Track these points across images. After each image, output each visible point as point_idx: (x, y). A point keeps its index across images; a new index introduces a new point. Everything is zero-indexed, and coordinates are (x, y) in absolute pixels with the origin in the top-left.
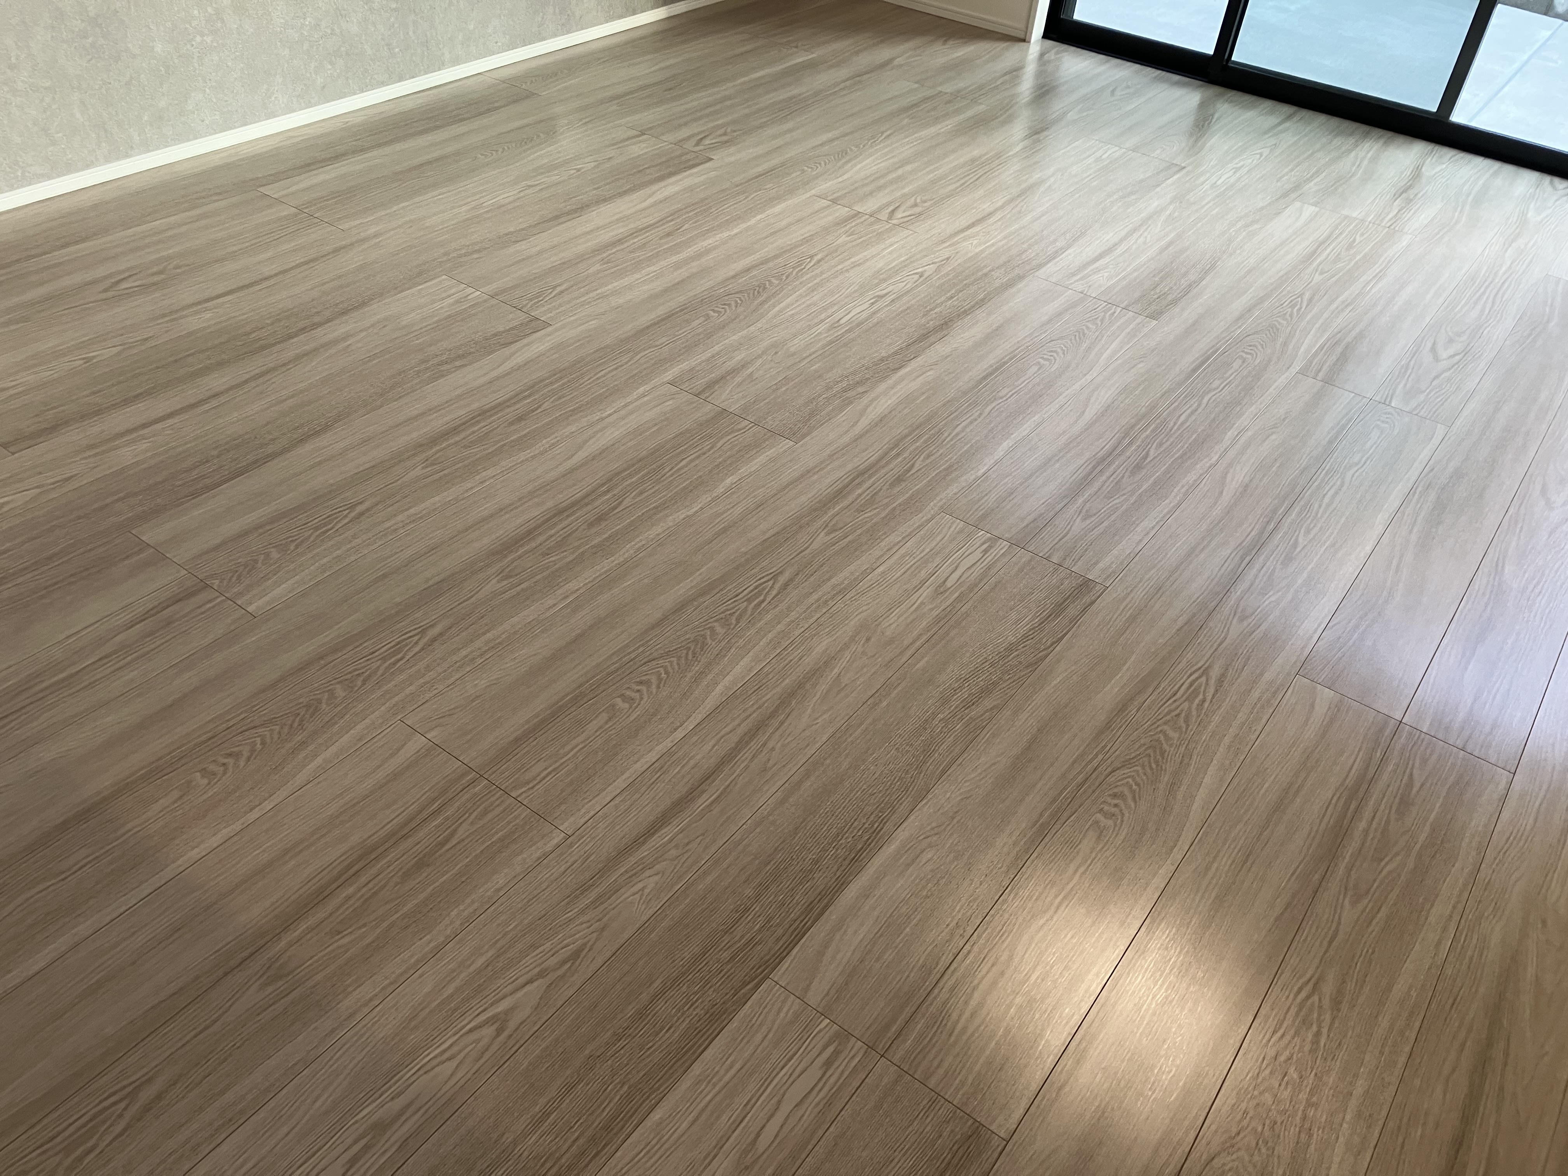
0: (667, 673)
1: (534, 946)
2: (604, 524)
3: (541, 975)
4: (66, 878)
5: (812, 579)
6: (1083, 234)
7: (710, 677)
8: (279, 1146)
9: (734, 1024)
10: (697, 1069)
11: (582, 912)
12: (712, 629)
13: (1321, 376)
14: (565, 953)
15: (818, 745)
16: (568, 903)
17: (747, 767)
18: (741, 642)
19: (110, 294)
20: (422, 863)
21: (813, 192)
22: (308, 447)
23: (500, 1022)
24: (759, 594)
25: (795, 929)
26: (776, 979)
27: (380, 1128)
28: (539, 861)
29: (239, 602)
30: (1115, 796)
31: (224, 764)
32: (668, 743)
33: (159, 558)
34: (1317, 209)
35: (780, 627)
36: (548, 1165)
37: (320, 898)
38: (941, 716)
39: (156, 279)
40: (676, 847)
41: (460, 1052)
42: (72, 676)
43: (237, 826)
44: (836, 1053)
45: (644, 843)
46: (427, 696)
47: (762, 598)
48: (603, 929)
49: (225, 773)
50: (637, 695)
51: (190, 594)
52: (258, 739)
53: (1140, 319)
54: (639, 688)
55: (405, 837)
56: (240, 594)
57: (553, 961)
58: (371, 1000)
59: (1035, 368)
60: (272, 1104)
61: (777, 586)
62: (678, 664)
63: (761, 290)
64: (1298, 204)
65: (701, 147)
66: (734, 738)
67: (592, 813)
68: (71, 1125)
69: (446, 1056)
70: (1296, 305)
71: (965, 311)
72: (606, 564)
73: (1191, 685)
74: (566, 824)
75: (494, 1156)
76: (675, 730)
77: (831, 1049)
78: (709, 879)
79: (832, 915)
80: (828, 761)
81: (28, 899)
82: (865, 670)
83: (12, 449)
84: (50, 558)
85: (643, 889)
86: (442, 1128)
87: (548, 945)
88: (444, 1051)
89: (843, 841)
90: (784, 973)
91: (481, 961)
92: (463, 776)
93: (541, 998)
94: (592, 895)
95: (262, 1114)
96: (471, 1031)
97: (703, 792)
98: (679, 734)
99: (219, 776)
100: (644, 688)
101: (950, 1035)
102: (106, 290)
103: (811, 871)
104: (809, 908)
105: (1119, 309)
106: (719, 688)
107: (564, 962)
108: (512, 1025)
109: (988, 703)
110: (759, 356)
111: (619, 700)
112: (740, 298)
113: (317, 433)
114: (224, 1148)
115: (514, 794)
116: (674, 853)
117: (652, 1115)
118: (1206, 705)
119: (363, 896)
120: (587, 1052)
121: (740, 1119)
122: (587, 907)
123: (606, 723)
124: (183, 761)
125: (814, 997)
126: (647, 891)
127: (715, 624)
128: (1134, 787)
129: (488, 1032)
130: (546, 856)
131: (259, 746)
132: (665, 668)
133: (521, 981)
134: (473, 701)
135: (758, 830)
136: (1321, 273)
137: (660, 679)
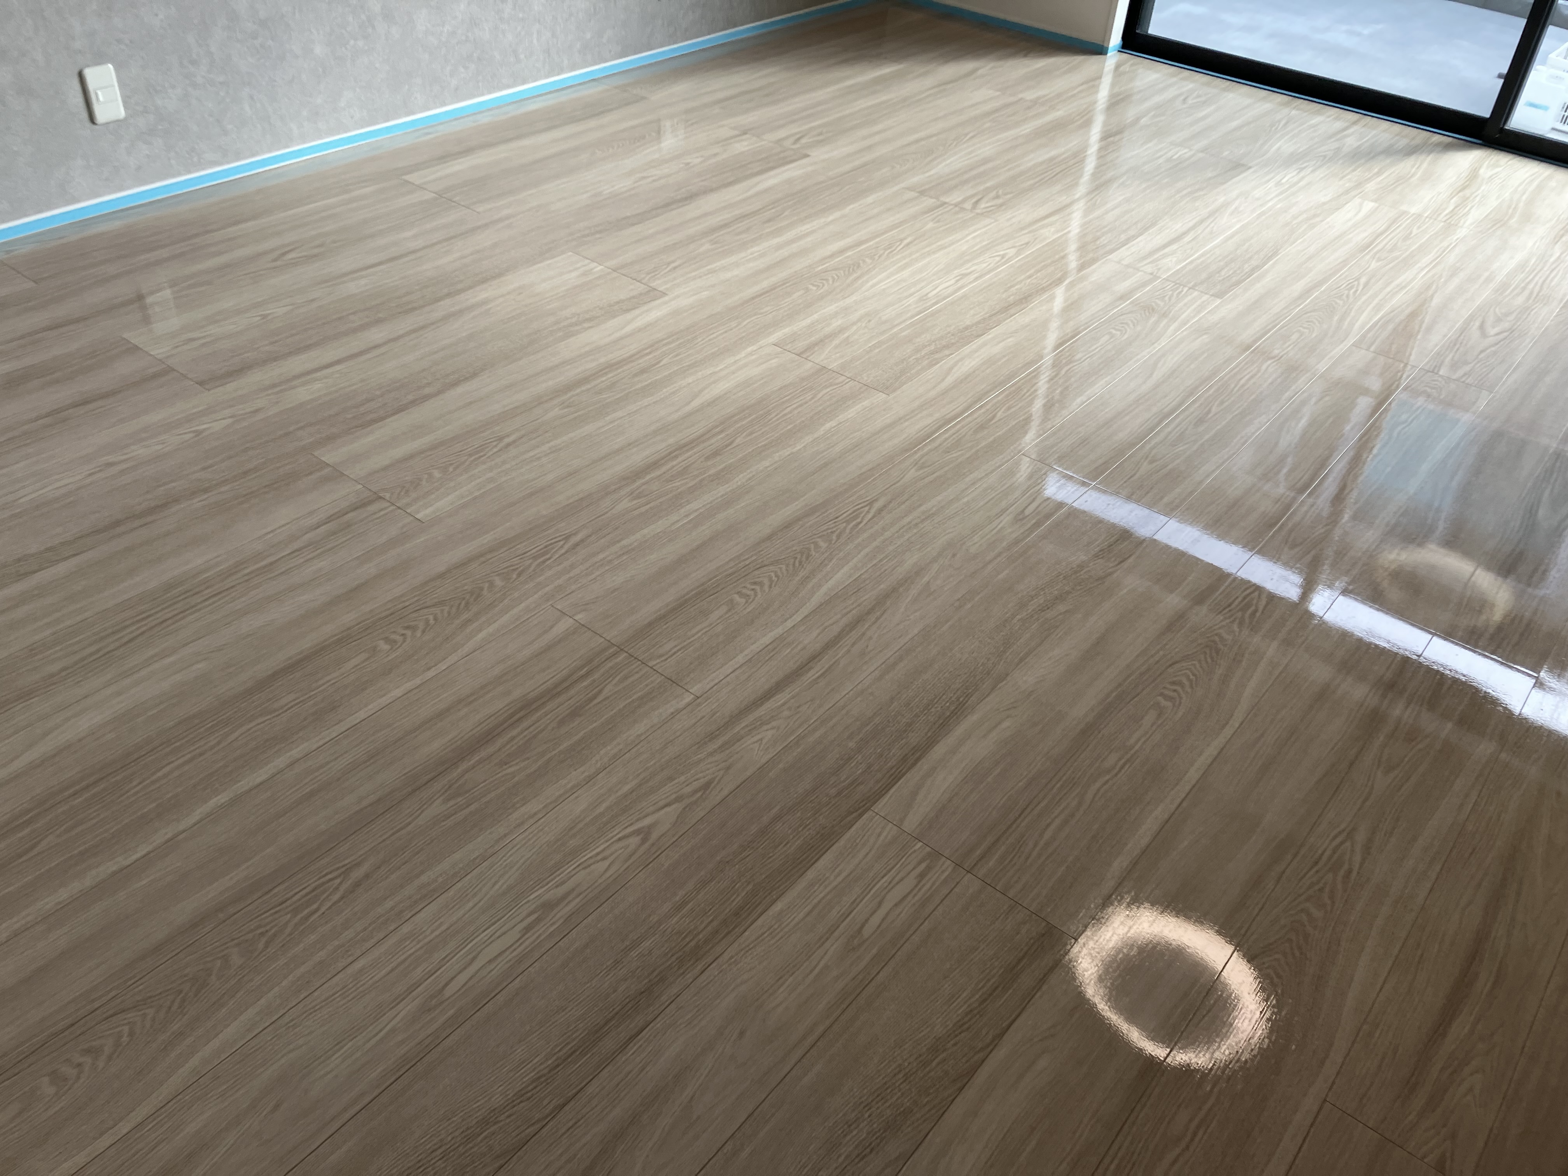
0: (777, 576)
1: (671, 779)
2: (718, 458)
3: (678, 800)
4: (279, 715)
5: (903, 506)
6: (1153, 224)
7: (815, 581)
8: (467, 916)
9: (842, 842)
10: (811, 874)
11: (711, 754)
12: (816, 544)
13: (1374, 347)
14: (696, 785)
15: (910, 636)
16: (699, 748)
17: (849, 651)
18: (841, 554)
19: (279, 263)
20: (574, 713)
21: (902, 185)
22: (460, 390)
23: (645, 834)
24: (857, 517)
25: (892, 775)
26: (876, 811)
27: (548, 906)
28: (673, 715)
29: (408, 511)
30: (1174, 683)
31: (403, 635)
32: (779, 631)
33: (336, 475)
34: (1377, 205)
35: (875, 544)
36: (688, 940)
37: (490, 737)
38: (1018, 617)
39: (316, 251)
40: (789, 709)
41: (611, 854)
42: (271, 564)
43: (418, 681)
44: (929, 868)
45: (762, 704)
46: (573, 587)
47: (859, 520)
48: (728, 768)
49: (404, 641)
50: (752, 593)
51: (363, 505)
52: (431, 617)
53: (1205, 297)
54: (753, 587)
55: (559, 694)
56: (409, 505)
57: (688, 789)
58: (535, 814)
59: (1106, 337)
60: (459, 885)
61: (873, 511)
62: (787, 570)
63: (855, 268)
64: (1357, 200)
65: (797, 146)
66: (836, 629)
67: (717, 681)
68: (296, 894)
69: (599, 857)
70: (1352, 288)
71: (1043, 288)
72: (722, 490)
73: (1245, 598)
74: (695, 688)
75: (643, 931)
76: (786, 620)
77: (923, 865)
78: (818, 734)
79: (924, 765)
80: (920, 649)
81: (249, 730)
82: (951, 579)
83: (207, 387)
84: (246, 473)
85: (761, 740)
86: (599, 910)
87: (682, 778)
88: (598, 854)
89: (933, 710)
90: (883, 805)
91: (626, 788)
92: (605, 649)
93: (678, 817)
94: (719, 742)
95: (451, 893)
96: (620, 839)
97: (811, 668)
98: (789, 624)
99: (399, 644)
100: (758, 588)
101: (1028, 858)
102: (275, 260)
103: (905, 731)
104: (904, 759)
105: (1186, 289)
106: (824, 589)
107: (695, 792)
108: (654, 836)
109: (1062, 608)
110: (854, 324)
111: (736, 597)
112: (837, 275)
113: (466, 379)
114: (422, 915)
115: (650, 664)
116: (786, 713)
117: (773, 907)
118: (1258, 614)
119: (525, 736)
120: (718, 858)
121: (847, 913)
122: (715, 751)
123: (726, 613)
124: (368, 631)
125: (911, 823)
126: (764, 741)
127: (818, 540)
128: (1191, 677)
129: (635, 841)
130: (678, 711)
131: (432, 622)
132: (776, 572)
133: (662, 803)
134: (612, 593)
135: (859, 699)
136: (1379, 260)
137: (771, 581)
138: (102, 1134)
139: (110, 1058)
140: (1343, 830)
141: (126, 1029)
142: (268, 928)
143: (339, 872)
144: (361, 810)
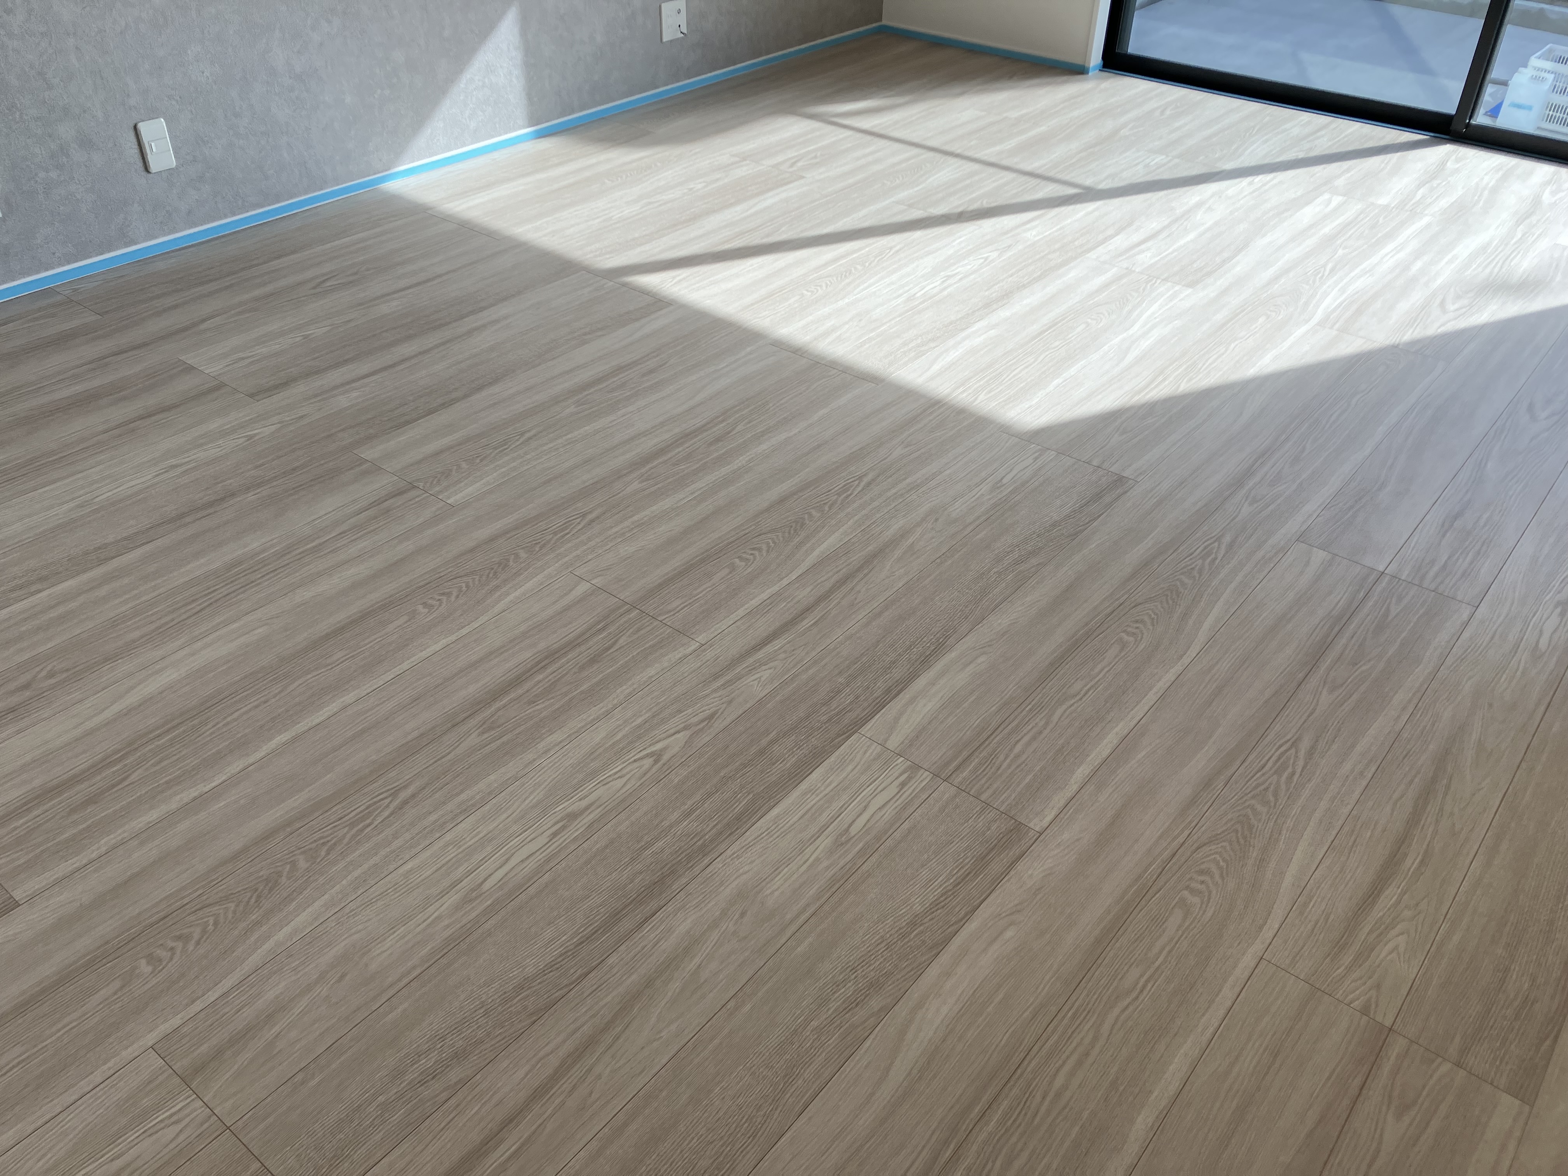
0: (774, 542)
1: (680, 711)
2: (720, 444)
3: (685, 728)
4: (332, 668)
5: (890, 480)
6: (1130, 224)
7: (808, 545)
8: (501, 826)
9: (832, 758)
10: (804, 786)
11: (715, 691)
12: (810, 514)
13: (1337, 326)
14: (701, 716)
15: (895, 589)
16: (704, 685)
17: (839, 603)
18: (833, 522)
19: (318, 290)
20: (593, 661)
21: (893, 199)
22: (484, 393)
23: (657, 756)
24: (848, 489)
25: (877, 704)
26: (862, 733)
27: (573, 816)
28: (681, 660)
29: (440, 497)
30: (1137, 621)
31: (439, 600)
32: (775, 588)
33: (375, 469)
34: (1345, 198)
35: (864, 512)
36: (695, 840)
37: (518, 681)
38: (995, 570)
39: (351, 278)
40: (785, 652)
41: (628, 773)
42: (320, 544)
43: (453, 638)
44: (910, 778)
45: (760, 649)
46: (590, 557)
47: (849, 493)
48: (730, 702)
49: (440, 605)
50: (752, 557)
51: (401, 493)
52: (464, 585)
53: (1177, 288)
54: (752, 552)
55: (579, 645)
56: (441, 492)
57: (695, 720)
58: (561, 742)
59: (1082, 326)
60: (494, 801)
61: (862, 484)
62: (783, 537)
63: (848, 274)
64: (1326, 196)
65: (795, 168)
66: (828, 585)
67: (720, 631)
68: (352, 811)
69: (617, 776)
70: (1319, 273)
71: (1024, 285)
72: (725, 470)
73: (1205, 548)
74: (700, 637)
75: (656, 834)
76: (782, 579)
77: (906, 775)
78: (811, 672)
79: (905, 696)
80: (903, 600)
81: (306, 681)
82: (934, 540)
83: (256, 398)
84: (294, 469)
85: (760, 678)
86: (617, 817)
87: (690, 711)
88: (616, 773)
89: (915, 650)
90: (869, 729)
91: (639, 721)
92: (619, 608)
93: (686, 742)
94: (721, 681)
95: (487, 807)
96: (635, 761)
97: (804, 619)
98: (785, 582)
99: (436, 608)
100: (756, 553)
101: (998, 769)
102: (314, 288)
103: (889, 668)
104: (888, 691)
105: (1159, 281)
106: (816, 553)
107: (702, 721)
108: (665, 757)
109: (1034, 561)
110: (846, 323)
111: (737, 560)
112: (830, 281)
113: (491, 384)
114: (462, 825)
115: (659, 619)
116: (783, 656)
117: (772, 811)
118: (1217, 561)
119: (550, 680)
120: (722, 774)
121: (836, 816)
122: (719, 688)
123: (728, 574)
124: (409, 598)
125: (894, 743)
126: (763, 679)
127: (812, 510)
128: (1153, 616)
129: (648, 762)
130: (686, 657)
131: (464, 589)
132: (772, 539)
133: (672, 731)
134: (625, 560)
135: (848, 643)
136: (1345, 248)
137: (769, 547)
138: (193, 1002)
139: (198, 943)
140: (1289, 740)
141: (211, 921)
142: (329, 838)
143: (389, 792)
144: (408, 743)
